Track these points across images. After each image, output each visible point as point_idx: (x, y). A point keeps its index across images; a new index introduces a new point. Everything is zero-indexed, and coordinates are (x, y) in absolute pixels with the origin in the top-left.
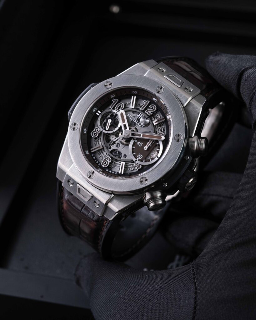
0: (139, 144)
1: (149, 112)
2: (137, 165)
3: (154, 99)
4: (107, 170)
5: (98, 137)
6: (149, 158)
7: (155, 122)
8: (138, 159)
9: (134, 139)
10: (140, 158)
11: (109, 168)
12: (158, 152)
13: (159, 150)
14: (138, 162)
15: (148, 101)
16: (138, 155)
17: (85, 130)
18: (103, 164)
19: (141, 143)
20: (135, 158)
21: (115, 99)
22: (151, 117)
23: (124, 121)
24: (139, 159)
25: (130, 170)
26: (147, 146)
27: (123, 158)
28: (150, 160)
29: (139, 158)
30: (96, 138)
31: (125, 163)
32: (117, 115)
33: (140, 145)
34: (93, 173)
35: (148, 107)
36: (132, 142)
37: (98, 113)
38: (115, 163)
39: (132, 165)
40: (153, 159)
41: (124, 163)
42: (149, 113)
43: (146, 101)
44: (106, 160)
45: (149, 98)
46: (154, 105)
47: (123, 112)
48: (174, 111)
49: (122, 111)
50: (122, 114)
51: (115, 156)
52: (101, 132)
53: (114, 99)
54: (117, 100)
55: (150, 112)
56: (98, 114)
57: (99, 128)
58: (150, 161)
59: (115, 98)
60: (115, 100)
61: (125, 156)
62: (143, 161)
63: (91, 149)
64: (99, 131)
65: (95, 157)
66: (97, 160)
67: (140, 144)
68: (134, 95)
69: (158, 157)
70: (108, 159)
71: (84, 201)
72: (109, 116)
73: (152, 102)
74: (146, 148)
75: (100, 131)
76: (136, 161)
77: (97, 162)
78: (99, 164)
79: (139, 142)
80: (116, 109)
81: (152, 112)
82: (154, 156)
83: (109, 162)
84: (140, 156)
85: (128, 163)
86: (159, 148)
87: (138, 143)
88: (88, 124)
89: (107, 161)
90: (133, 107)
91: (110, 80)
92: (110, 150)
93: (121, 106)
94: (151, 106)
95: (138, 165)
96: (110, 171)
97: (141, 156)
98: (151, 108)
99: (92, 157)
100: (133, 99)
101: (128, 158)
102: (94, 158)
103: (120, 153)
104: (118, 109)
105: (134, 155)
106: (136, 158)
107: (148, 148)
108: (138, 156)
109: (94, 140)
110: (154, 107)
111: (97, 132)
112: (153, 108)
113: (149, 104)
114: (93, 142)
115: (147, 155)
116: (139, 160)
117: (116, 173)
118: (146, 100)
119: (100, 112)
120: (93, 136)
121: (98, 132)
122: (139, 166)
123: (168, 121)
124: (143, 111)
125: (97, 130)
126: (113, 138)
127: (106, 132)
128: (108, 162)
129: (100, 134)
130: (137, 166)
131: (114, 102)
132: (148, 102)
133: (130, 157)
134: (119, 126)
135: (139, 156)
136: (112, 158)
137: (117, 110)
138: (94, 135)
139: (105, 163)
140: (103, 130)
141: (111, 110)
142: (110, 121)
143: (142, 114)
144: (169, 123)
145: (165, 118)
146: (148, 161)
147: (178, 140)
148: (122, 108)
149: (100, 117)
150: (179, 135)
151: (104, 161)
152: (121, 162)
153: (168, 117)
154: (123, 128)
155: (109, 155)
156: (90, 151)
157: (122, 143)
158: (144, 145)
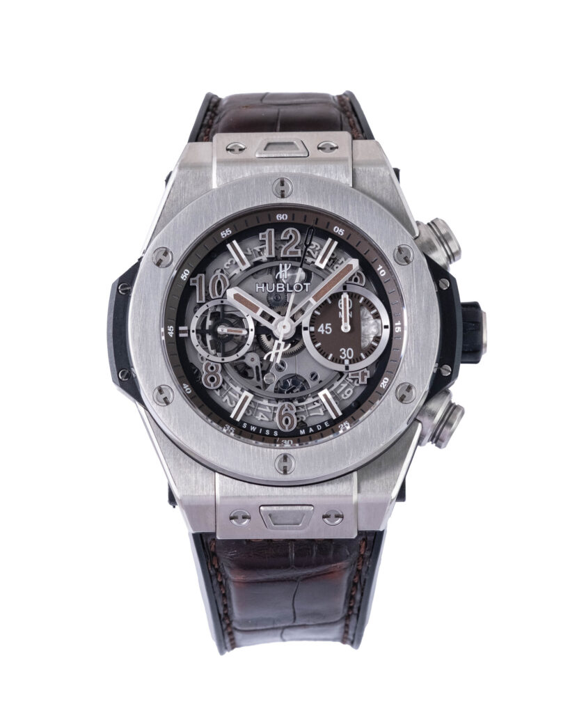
0: (323, 331)
2: (358, 374)
3: (281, 217)
4: (302, 432)
5: (223, 380)
6: (369, 342)
7: (322, 261)
8: (347, 362)
9: (306, 329)
10: (350, 355)
11: (303, 425)
12: (377, 316)
13: (375, 311)
14: (353, 367)
15: (268, 230)
16: (341, 353)
17: (186, 386)
18: (284, 427)
19: (327, 325)
20: (339, 363)
22: (304, 258)
23: (255, 309)
24: (350, 360)
25: (348, 396)
26: (346, 321)
27: (313, 384)
28: (375, 344)
29: (347, 358)
30: (222, 389)
31: (328, 389)
32: (225, 307)
33: (328, 330)
34: (285, 457)
35: (279, 242)
36: (306, 335)
37: (184, 332)
38: (303, 407)
39: (344, 382)
40: (377, 339)
41: (326, 391)
42: (291, 253)
43: (266, 233)
44: (284, 413)
45: (266, 221)
46: (290, 229)
47: (236, 292)
48: (348, 208)
49: (230, 291)
50: (237, 297)
51: (291, 391)
52: (222, 364)
53: (194, 279)
54: (200, 279)
55: (292, 249)
56: (186, 335)
57: (209, 361)
58: (375, 347)
59: (194, 275)
60: (197, 278)
61: (314, 376)
62: (361, 359)
63: (232, 416)
64: (217, 367)
65: (255, 426)
66: (264, 429)
67: (327, 328)
68: (229, 239)
69: (386, 327)
70: (286, 408)
73: (280, 227)
74: (346, 327)
75: (220, 365)
76: (347, 368)
77: (268, 432)
78: (276, 434)
79: (322, 326)
80: (214, 295)
81: (296, 248)
83: (292, 413)
84: (347, 353)
85: (333, 385)
86: (372, 307)
87: (321, 329)
88: (181, 371)
89: (285, 415)
90: (248, 265)
92: (271, 388)
93: (219, 282)
94: (285, 236)
95: (359, 372)
96: (311, 430)
97: (350, 352)
98: (288, 238)
99: (248, 429)
100: (234, 248)
101: (323, 376)
102: (253, 429)
103: (296, 379)
104: (219, 294)
105: (332, 360)
106: (342, 362)
107: (351, 324)
108: (343, 356)
109: (217, 394)
110: (291, 233)
111: (214, 373)
112: (291, 237)
113: (278, 235)
114: (222, 399)
116: (350, 363)
117: (326, 424)
118: (264, 231)
119: (185, 328)
120: (212, 387)
121: (217, 370)
122: (364, 374)
123: (345, 239)
124: (277, 258)
125: (212, 368)
127: (234, 358)
128: (290, 415)
129: (224, 371)
130: (359, 377)
131: (197, 284)
132: (270, 232)
133: (326, 367)
134: (251, 326)
135: (343, 353)
136: (290, 400)
137: (218, 296)
138: (212, 384)
139: (287, 421)
140: (223, 360)
141: (205, 305)
143: (286, 265)
144: (353, 242)
145: (335, 237)
146: (372, 349)
147: (407, 260)
148: (225, 285)
149: (193, 336)
150: (400, 250)
151: (281, 418)
152: (315, 395)
153: (340, 231)
154: (264, 322)
155: (277, 400)
156: (233, 422)
157: (284, 355)
158: (337, 323)
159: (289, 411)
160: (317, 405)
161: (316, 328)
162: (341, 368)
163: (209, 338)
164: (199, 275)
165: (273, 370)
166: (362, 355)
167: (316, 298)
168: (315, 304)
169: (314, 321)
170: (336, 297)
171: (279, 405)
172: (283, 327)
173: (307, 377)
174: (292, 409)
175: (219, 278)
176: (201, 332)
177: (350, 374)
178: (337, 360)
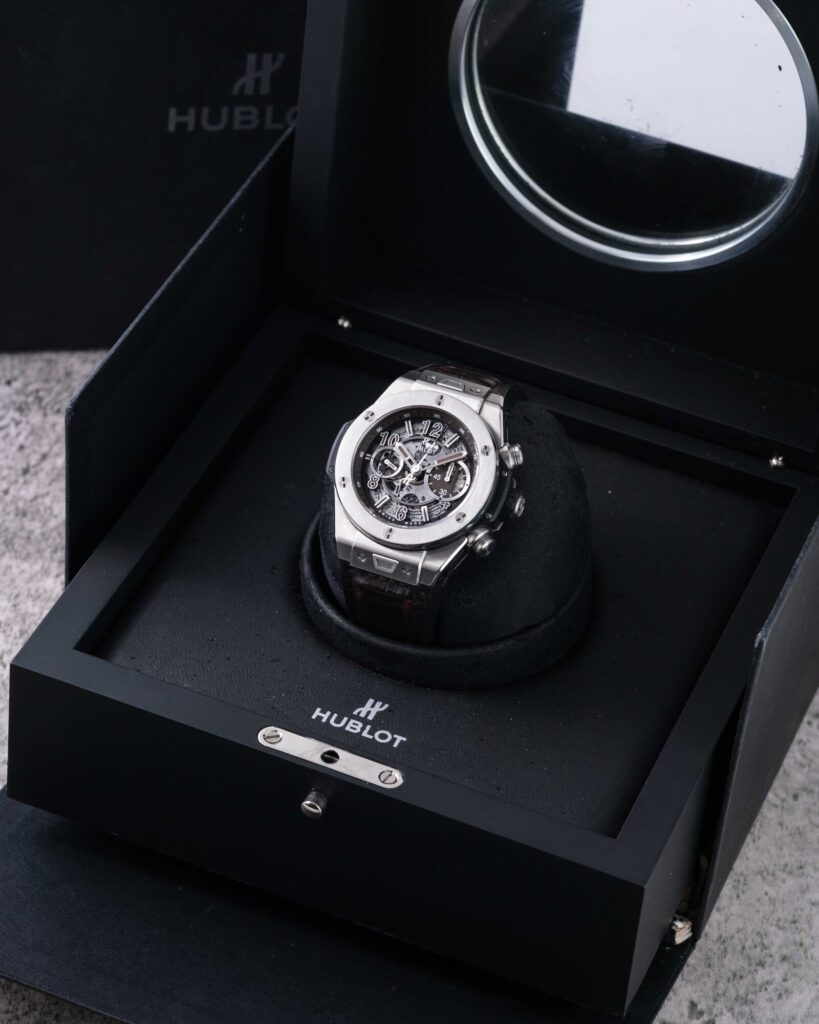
1: (435, 434)
3: (437, 416)
4: (406, 523)
5: (378, 487)
6: (457, 490)
7: (448, 444)
8: (441, 496)
9: (427, 474)
11: (408, 519)
12: (465, 479)
16: (440, 491)
17: (358, 483)
18: (398, 518)
19: (439, 475)
22: (440, 439)
23: (406, 456)
25: (437, 512)
26: (448, 476)
27: (421, 502)
28: (459, 492)
29: (442, 494)
30: (375, 490)
32: (393, 451)
33: (438, 478)
34: (391, 530)
35: (431, 428)
36: (426, 477)
37: (368, 457)
38: (413, 511)
39: (437, 506)
40: (461, 489)
43: (426, 421)
45: (429, 416)
46: (439, 423)
47: (401, 446)
49: (398, 444)
50: (400, 448)
51: (411, 502)
52: (380, 478)
53: (383, 433)
54: (386, 434)
57: (375, 475)
59: (383, 431)
61: (423, 498)
64: (377, 479)
65: (385, 513)
66: (389, 516)
68: (407, 419)
69: (467, 485)
70: (403, 509)
71: (388, 574)
72: (383, 457)
74: (447, 479)
76: (440, 499)
77: (390, 518)
78: (393, 520)
79: (436, 475)
81: (439, 433)
82: (461, 486)
83: (405, 512)
84: (443, 492)
85: (431, 505)
86: (464, 473)
87: (435, 477)
88: (359, 475)
89: (401, 512)
90: (412, 435)
91: (371, 409)
92: (400, 498)
93: (395, 438)
96: (411, 523)
97: (445, 491)
98: (436, 427)
99: (381, 513)
100: (408, 425)
101: (428, 500)
102: (383, 514)
103: (415, 497)
104: (392, 444)
105: (435, 493)
106: (439, 495)
107: (450, 478)
109: (373, 493)
111: (375, 481)
112: (438, 427)
113: (432, 424)
114: (374, 495)
115: (451, 486)
120: (371, 488)
124: (427, 435)
125: (375, 479)
126: (397, 484)
127: (387, 477)
128: (403, 513)
129: (380, 482)
130: (444, 505)
131: (384, 436)
133: (430, 496)
134: (401, 464)
136: (407, 506)
138: (371, 486)
139: (401, 515)
140: (382, 476)
142: (387, 462)
143: (427, 440)
144: (467, 438)
145: (459, 434)
146: (457, 493)
147: (487, 454)
148: (397, 440)
149: (372, 461)
150: (486, 447)
151: (399, 513)
152: (420, 507)
153: (462, 431)
154: (409, 464)
155: (401, 504)
156: (374, 508)
157: (411, 483)
158: (444, 476)
160: (419, 512)
161: (433, 475)
162: (438, 498)
163: (380, 464)
164: (386, 432)
165: (404, 489)
166: (450, 495)
167: (438, 462)
168: (436, 464)
169: (434, 471)
170: (449, 464)
171: (400, 507)
172: (415, 468)
173: (419, 497)
176: (377, 461)
177: (441, 502)
178: (437, 494)
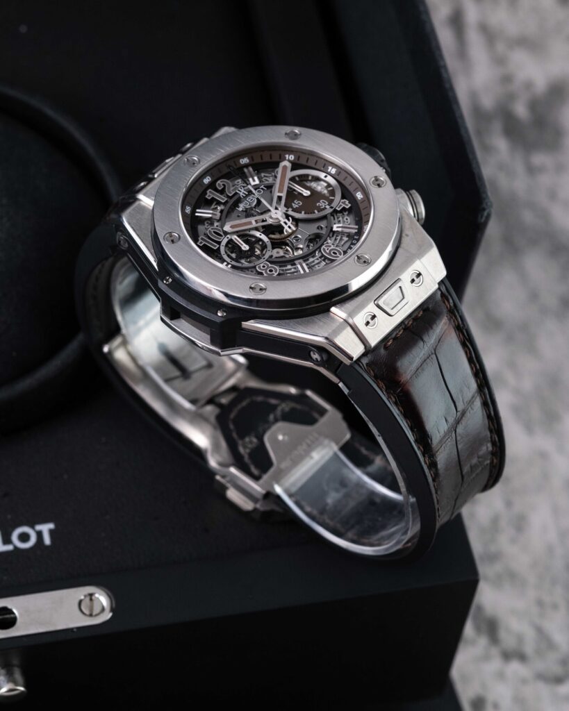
0: (297, 206)
2: (341, 205)
3: (207, 180)
6: (327, 191)
7: (254, 181)
8: (328, 207)
9: (287, 211)
10: (325, 203)
13: (310, 177)
14: (334, 205)
15: (208, 192)
16: (319, 206)
18: (337, 256)
20: (325, 210)
21: (198, 240)
24: (328, 205)
26: (303, 191)
28: (331, 188)
29: (325, 205)
31: (336, 223)
39: (338, 218)
40: (329, 186)
42: (233, 190)
43: (208, 194)
44: (328, 251)
46: (219, 182)
47: (229, 226)
55: (231, 188)
56: (230, 266)
58: (333, 189)
60: (200, 241)
62: (333, 199)
63: (303, 273)
64: (266, 264)
67: (297, 203)
68: (194, 211)
69: (326, 177)
70: (326, 248)
73: (212, 186)
74: (307, 193)
75: (266, 262)
76: (332, 207)
79: (293, 204)
80: (220, 239)
84: (322, 204)
87: (295, 206)
89: (330, 251)
93: (214, 232)
94: (220, 187)
95: (341, 203)
100: (202, 213)
104: (221, 236)
108: (322, 206)
110: (221, 184)
112: (223, 185)
113: (216, 189)
116: (330, 205)
117: (356, 237)
118: (206, 194)
119: (225, 264)
121: (268, 265)
122: (344, 203)
123: (253, 162)
125: (264, 267)
128: (333, 249)
130: (343, 205)
131: (204, 243)
132: (210, 192)
139: (334, 253)
140: (264, 259)
141: (221, 247)
145: (247, 166)
146: (332, 192)
147: (298, 135)
148: (219, 230)
150: (286, 135)
151: (329, 254)
153: (245, 161)
154: (262, 224)
158: (301, 196)
159: (330, 248)
160: (339, 238)
161: (292, 207)
164: (200, 239)
166: (331, 198)
174: (330, 246)
175: (212, 231)
177: (337, 208)
